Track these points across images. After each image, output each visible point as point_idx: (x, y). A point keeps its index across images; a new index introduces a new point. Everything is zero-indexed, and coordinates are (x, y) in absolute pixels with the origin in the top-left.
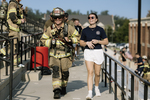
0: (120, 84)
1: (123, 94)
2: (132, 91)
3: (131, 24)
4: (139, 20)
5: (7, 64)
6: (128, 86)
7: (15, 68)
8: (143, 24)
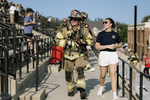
0: (121, 74)
1: (124, 82)
2: (131, 80)
3: (129, 29)
4: (135, 26)
5: (34, 59)
6: (127, 76)
7: (40, 63)
8: (138, 28)
